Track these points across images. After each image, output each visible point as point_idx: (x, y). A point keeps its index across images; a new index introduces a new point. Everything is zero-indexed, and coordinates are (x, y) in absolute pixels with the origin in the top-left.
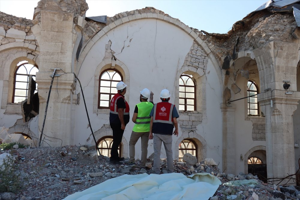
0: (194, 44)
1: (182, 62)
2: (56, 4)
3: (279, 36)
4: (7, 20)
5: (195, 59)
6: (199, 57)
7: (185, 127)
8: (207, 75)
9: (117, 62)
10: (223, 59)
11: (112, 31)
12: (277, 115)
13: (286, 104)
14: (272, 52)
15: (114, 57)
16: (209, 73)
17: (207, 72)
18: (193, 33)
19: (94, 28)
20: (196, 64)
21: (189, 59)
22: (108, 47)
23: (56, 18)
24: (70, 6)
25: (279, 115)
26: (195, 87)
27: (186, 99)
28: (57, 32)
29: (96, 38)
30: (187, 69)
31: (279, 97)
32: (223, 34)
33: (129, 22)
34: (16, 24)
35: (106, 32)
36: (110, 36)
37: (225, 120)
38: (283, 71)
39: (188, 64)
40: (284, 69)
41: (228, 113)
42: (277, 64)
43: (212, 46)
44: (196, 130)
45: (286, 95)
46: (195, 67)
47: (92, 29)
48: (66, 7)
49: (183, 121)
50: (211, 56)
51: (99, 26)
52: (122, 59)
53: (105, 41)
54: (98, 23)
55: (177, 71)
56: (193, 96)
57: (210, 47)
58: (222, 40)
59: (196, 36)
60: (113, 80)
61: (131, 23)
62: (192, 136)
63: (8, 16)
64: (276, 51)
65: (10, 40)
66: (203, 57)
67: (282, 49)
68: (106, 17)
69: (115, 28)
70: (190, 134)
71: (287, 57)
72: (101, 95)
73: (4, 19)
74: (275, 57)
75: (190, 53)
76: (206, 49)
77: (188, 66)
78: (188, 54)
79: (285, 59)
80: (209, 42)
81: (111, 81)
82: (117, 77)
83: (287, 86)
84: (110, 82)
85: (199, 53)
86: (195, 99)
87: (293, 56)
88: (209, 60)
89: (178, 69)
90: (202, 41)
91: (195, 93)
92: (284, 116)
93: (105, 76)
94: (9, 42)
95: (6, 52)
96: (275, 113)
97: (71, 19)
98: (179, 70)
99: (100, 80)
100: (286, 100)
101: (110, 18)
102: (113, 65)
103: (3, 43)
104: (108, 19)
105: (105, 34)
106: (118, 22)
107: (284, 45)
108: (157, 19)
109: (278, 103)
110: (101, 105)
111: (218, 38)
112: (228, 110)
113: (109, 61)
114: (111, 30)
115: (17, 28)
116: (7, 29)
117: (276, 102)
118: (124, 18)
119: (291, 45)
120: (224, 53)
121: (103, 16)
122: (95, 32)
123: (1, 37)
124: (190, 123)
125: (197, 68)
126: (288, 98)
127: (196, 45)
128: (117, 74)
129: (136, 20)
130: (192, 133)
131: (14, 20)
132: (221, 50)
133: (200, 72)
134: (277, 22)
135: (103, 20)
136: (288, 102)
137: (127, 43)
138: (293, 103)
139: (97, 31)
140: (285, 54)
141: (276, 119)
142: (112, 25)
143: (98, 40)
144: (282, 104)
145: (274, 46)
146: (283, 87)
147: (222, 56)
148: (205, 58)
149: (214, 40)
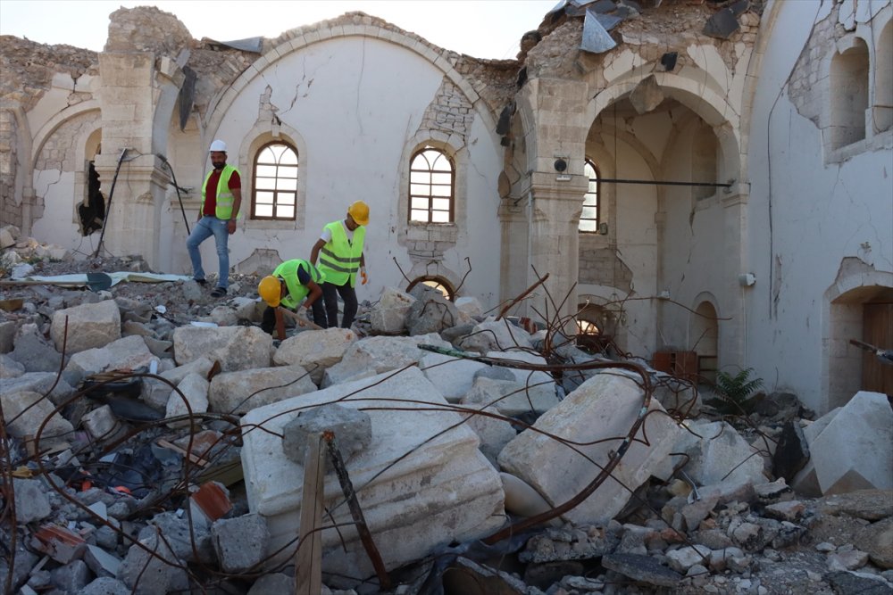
0: (445, 83)
1: (417, 122)
2: (125, 40)
3: (554, 68)
4: (77, 60)
5: (445, 116)
6: (455, 111)
7: (419, 253)
8: (470, 147)
9: (283, 129)
10: (498, 112)
11: (274, 66)
12: (541, 220)
13: (559, 199)
14: (533, 99)
15: (277, 118)
16: (475, 142)
17: (470, 140)
18: (441, 62)
19: (235, 64)
20: (448, 126)
21: (433, 115)
22: (265, 100)
23: (123, 63)
24: (151, 39)
25: (544, 220)
26: (453, 173)
27: (431, 198)
28: (127, 87)
29: (241, 83)
30: (426, 135)
31: (541, 187)
32: (503, 61)
33: (307, 45)
34: (92, 67)
35: (259, 69)
36: (270, 77)
37: (506, 240)
38: (555, 136)
39: (430, 125)
40: (558, 132)
41: (512, 226)
42: (541, 123)
43: (481, 86)
44: (443, 259)
45: (557, 183)
46: (444, 132)
47: (231, 66)
48: (143, 42)
49: (415, 242)
50: (480, 106)
51: (247, 59)
52: (293, 121)
53: (259, 87)
54: (244, 52)
55: (406, 142)
56: (447, 191)
57: (478, 89)
58: (508, 71)
59: (448, 68)
60: (281, 163)
61: (311, 48)
62: (433, 270)
63: (79, 51)
64: (540, 96)
65: (83, 97)
66: (464, 110)
67: (551, 93)
68: (261, 40)
69: (278, 60)
70: (428, 267)
71: (563, 109)
72: (258, 194)
73: (72, 59)
74: (538, 109)
75: (435, 102)
76: (469, 92)
77: (431, 129)
78: (431, 104)
79: (559, 113)
80: (478, 78)
81: (277, 165)
82: (290, 157)
83: (561, 166)
84: (275, 167)
85: (455, 102)
86: (452, 199)
87: (577, 105)
88: (477, 116)
89: (407, 136)
90: (459, 76)
91: (453, 185)
92: (552, 223)
93: (266, 156)
94: (82, 101)
95: (77, 119)
96: (538, 218)
97: (149, 64)
98: (410, 137)
99: (255, 164)
100: (559, 192)
101: (270, 41)
102: (276, 134)
103: (72, 102)
104: (265, 43)
105: (259, 73)
106: (282, 49)
107: (556, 86)
108: (365, 36)
109: (541, 198)
110: (258, 213)
111: (497, 69)
112: (514, 218)
113: (267, 127)
114: (270, 64)
115: (93, 73)
116: (75, 76)
117: (536, 196)
118: (297, 39)
119: (571, 84)
120: (503, 100)
121: (256, 38)
122: (236, 71)
123: (67, 93)
124: (431, 247)
125: (449, 133)
126: (562, 188)
127: (449, 86)
128: (290, 151)
129: (320, 41)
130: (434, 265)
131: (89, 59)
132: (498, 93)
133: (455, 142)
134: (561, 38)
135: (255, 47)
136: (563, 196)
137: (303, 89)
138: (573, 198)
139: (242, 69)
140: (558, 103)
141: (539, 230)
142: (270, 56)
143: (245, 86)
144: (548, 199)
145: (540, 88)
146: (553, 167)
147: (498, 108)
148: (468, 113)
149: (489, 73)
